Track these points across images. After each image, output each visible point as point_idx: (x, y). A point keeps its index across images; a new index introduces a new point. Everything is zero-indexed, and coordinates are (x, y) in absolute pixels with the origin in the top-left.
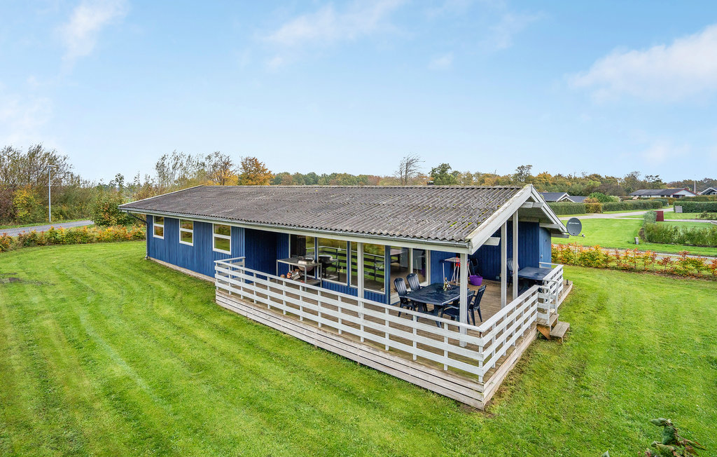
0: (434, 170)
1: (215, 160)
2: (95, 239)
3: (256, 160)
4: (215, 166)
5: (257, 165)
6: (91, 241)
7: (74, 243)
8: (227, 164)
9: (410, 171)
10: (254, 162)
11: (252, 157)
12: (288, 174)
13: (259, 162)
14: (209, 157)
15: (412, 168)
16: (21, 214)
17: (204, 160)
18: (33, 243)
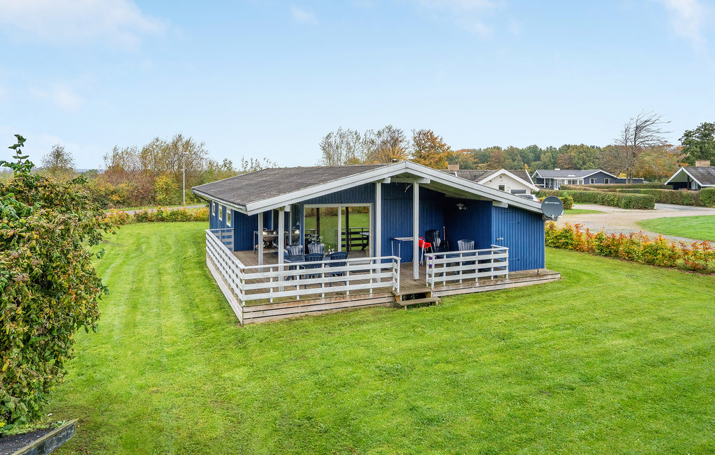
0: (688, 134)
1: (385, 137)
2: (193, 218)
3: (431, 134)
4: (384, 143)
5: (433, 139)
6: (189, 220)
7: (176, 221)
8: (395, 141)
9: (642, 138)
10: (429, 136)
11: (426, 129)
12: (498, 148)
13: (435, 136)
14: (379, 134)
15: (643, 133)
16: (160, 197)
17: (373, 137)
18: (145, 220)
